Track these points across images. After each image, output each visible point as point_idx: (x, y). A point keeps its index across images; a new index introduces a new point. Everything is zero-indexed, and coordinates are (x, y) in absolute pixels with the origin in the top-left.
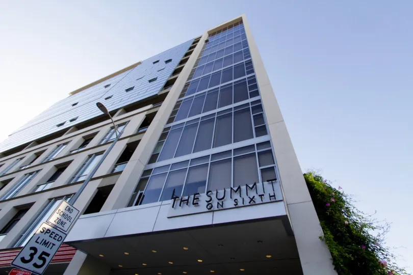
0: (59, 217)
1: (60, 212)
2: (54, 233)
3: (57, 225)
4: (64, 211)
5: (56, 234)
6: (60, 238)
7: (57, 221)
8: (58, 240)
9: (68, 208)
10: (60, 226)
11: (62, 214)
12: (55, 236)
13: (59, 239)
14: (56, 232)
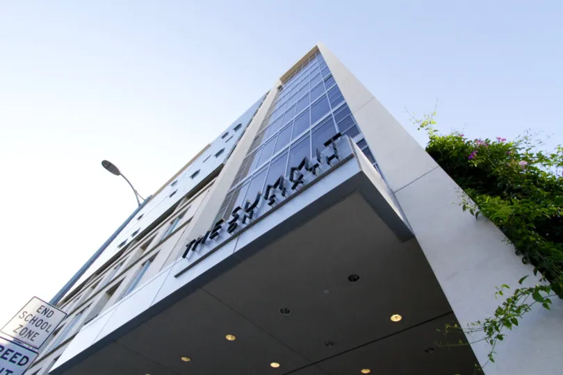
0: (25, 324)
1: (26, 315)
2: (12, 351)
3: (20, 338)
4: (35, 314)
5: (17, 353)
6: (25, 360)
7: (19, 331)
8: (19, 364)
9: (43, 309)
10: (25, 339)
11: (30, 318)
12: (15, 357)
13: (22, 362)
14: (17, 349)
